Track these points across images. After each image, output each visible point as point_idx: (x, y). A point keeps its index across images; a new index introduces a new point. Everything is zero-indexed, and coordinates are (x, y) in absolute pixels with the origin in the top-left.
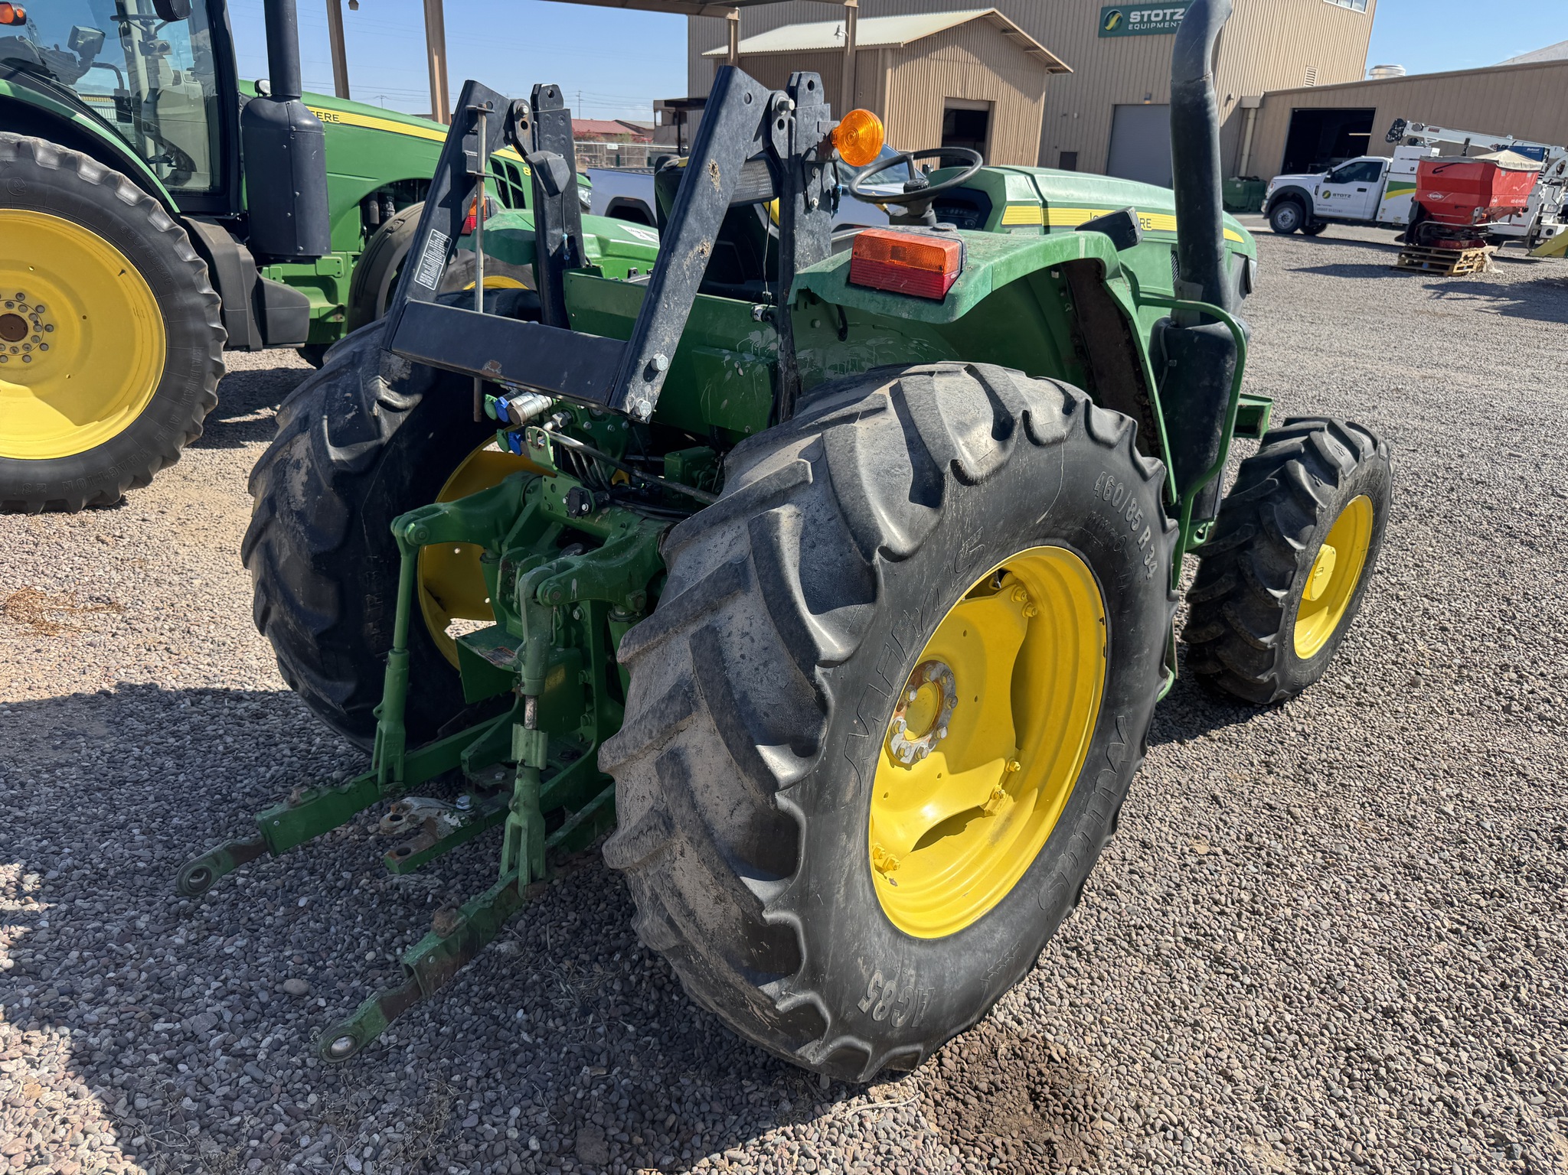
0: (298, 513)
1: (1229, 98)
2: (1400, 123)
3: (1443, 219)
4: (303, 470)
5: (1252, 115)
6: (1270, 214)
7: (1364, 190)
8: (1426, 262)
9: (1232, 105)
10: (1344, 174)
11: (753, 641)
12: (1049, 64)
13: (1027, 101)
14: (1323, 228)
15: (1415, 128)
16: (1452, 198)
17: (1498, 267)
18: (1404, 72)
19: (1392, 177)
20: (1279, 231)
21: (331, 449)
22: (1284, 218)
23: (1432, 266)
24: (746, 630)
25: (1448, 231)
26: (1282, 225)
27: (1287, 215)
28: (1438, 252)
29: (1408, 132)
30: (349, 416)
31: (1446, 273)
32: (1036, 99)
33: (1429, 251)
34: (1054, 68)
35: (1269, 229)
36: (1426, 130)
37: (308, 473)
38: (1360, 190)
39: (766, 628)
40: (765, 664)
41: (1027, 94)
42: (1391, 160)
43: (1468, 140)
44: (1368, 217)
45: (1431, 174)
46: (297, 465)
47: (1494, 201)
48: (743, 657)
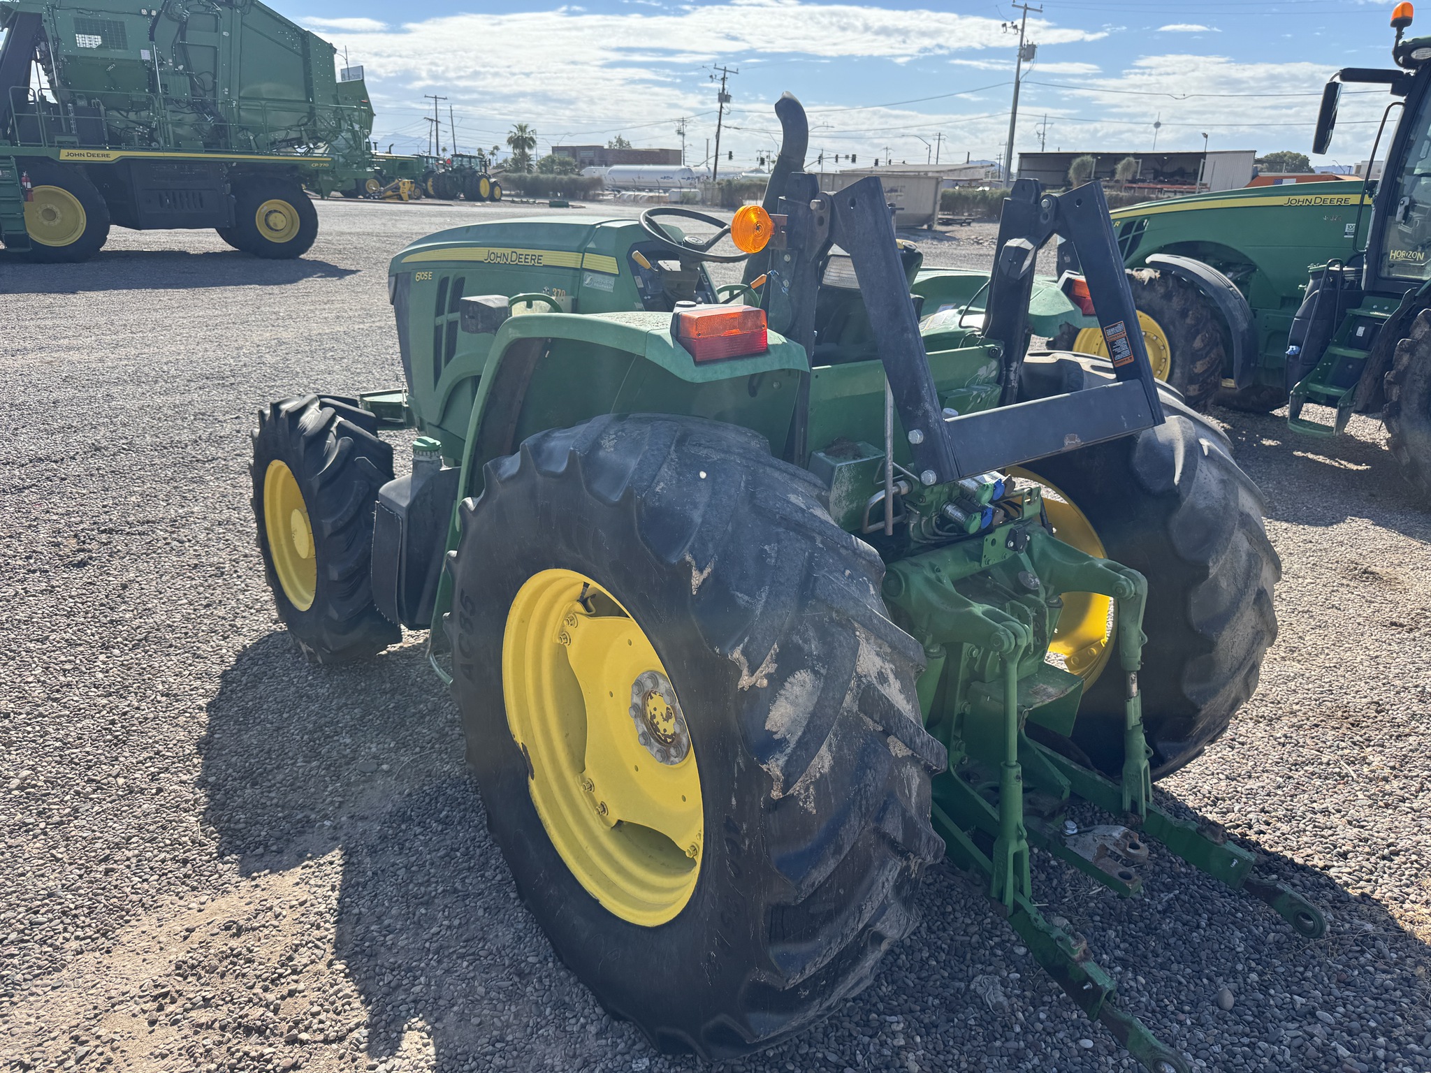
4: (892, 678)
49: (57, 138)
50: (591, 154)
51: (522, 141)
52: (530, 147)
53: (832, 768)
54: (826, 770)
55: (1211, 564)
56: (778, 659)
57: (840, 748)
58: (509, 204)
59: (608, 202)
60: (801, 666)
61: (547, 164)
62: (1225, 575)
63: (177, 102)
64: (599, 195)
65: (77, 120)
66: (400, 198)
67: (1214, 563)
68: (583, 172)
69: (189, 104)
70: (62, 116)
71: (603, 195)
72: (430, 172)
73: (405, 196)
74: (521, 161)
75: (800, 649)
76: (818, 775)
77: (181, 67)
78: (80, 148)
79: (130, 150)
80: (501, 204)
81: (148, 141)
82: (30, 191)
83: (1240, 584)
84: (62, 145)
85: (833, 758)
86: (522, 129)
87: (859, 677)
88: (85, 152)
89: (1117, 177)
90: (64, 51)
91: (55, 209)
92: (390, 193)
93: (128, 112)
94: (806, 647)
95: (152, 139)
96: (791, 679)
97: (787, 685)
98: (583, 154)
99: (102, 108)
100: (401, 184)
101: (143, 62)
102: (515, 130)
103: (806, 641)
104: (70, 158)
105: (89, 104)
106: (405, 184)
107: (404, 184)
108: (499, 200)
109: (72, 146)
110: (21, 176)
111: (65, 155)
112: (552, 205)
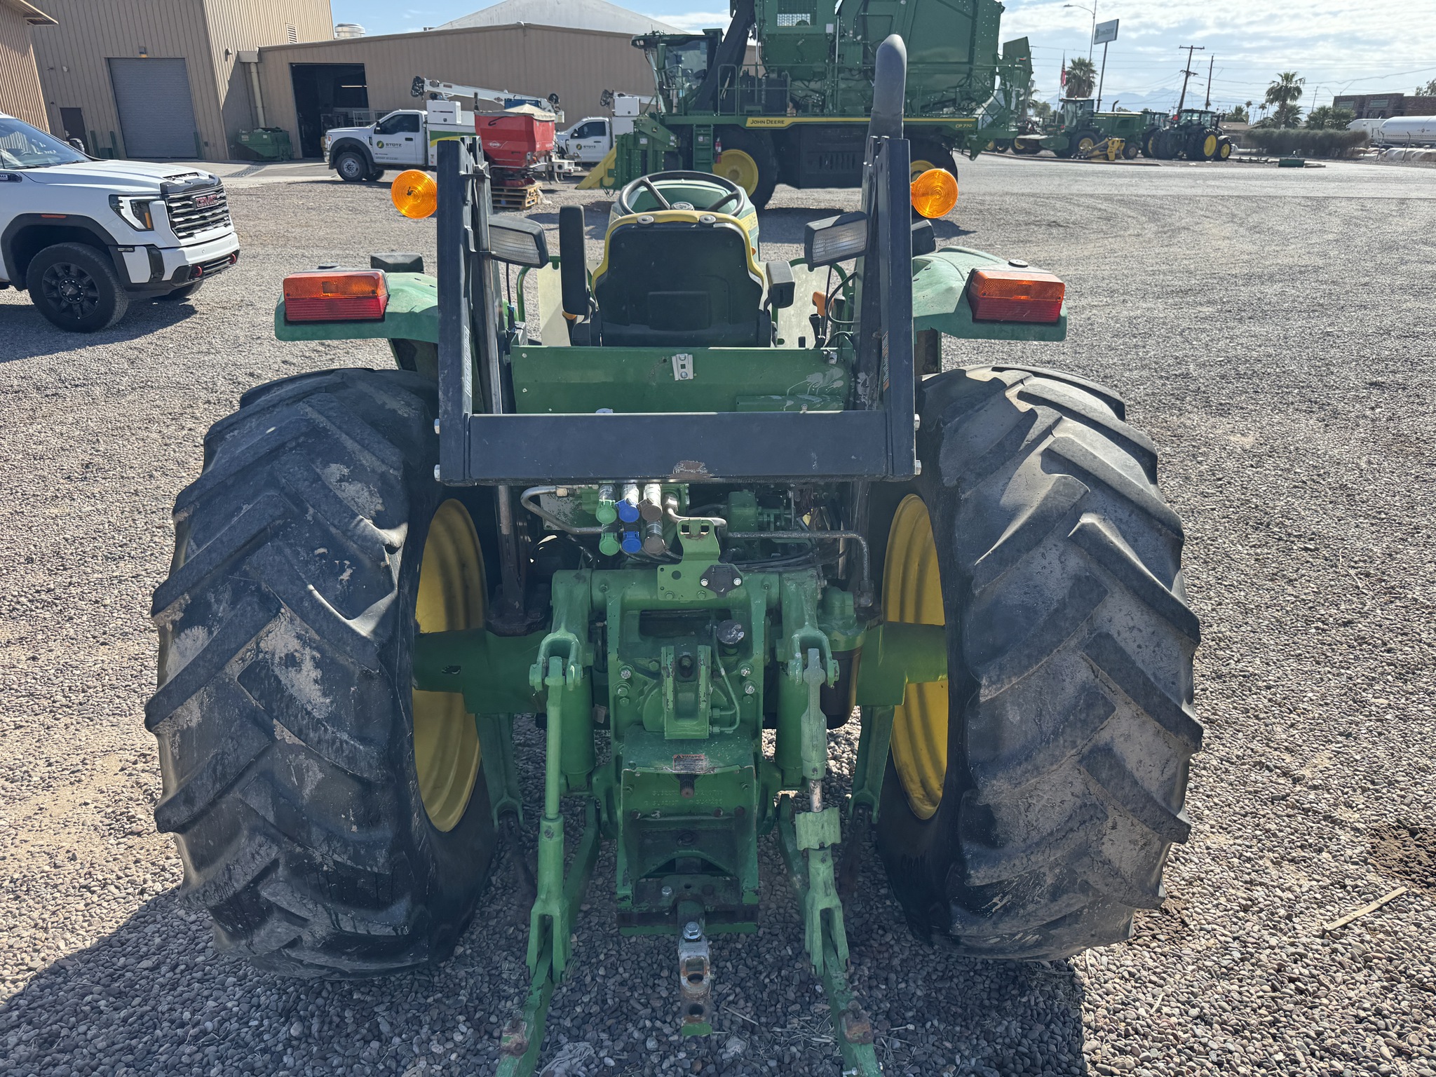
0: (327, 719)
1: (227, 53)
2: (418, 81)
3: (504, 163)
4: (308, 665)
5: (253, 69)
6: (334, 164)
7: (411, 139)
8: (503, 200)
9: (232, 59)
10: (388, 125)
11: (1141, 631)
12: (26, 15)
13: (15, 56)
14: (381, 174)
15: (432, 84)
16: (508, 146)
17: (547, 199)
18: (365, 32)
19: (430, 128)
20: (347, 180)
21: (352, 623)
22: (349, 167)
23: (508, 202)
24: (1131, 624)
25: (511, 172)
26: (350, 174)
27: (351, 164)
28: (509, 191)
29: (428, 88)
30: (345, 576)
31: (521, 207)
32: (25, 53)
33: (502, 190)
34: (34, 19)
35: (339, 178)
36: (441, 85)
37: (318, 665)
38: (407, 139)
39: (1146, 617)
40: (1158, 645)
41: (13, 47)
42: (424, 113)
43: (476, 94)
44: (421, 162)
45: (487, 127)
46: (291, 661)
47: (538, 146)
48: (1139, 647)
49: (747, 108)
50: (1384, 103)
51: (1284, 92)
52: (1294, 98)
53: (199, 725)
54: (193, 724)
55: (984, 682)
56: (187, 610)
57: (210, 709)
58: (1235, 163)
59: (1370, 161)
60: (202, 622)
61: (1320, 117)
62: (1020, 705)
63: (851, 70)
64: (1360, 152)
65: (767, 91)
66: (1107, 158)
67: (992, 683)
68: (1349, 126)
69: (860, 71)
70: (756, 88)
71: (1364, 152)
72: (1154, 129)
73: (1112, 156)
74: (1288, 115)
75: (209, 605)
76: (185, 726)
77: (859, 38)
78: (765, 116)
79: (806, 116)
80: (1229, 163)
81: (821, 109)
82: (720, 154)
83: (1048, 726)
84: (751, 114)
85: (203, 716)
86: (1288, 78)
87: (259, 650)
88: (765, 119)
90: (766, 31)
91: (738, 169)
92: (1097, 152)
93: (809, 81)
94: (215, 607)
95: (823, 107)
96: (188, 631)
97: (183, 634)
98: (1373, 104)
99: (789, 79)
100: (1110, 143)
101: (827, 35)
102: (1279, 80)
103: (218, 601)
104: (754, 125)
105: (779, 75)
106: (1115, 143)
107: (1113, 143)
108: (1226, 159)
109: (758, 114)
110: (715, 141)
111: (751, 122)
112: (1282, 165)
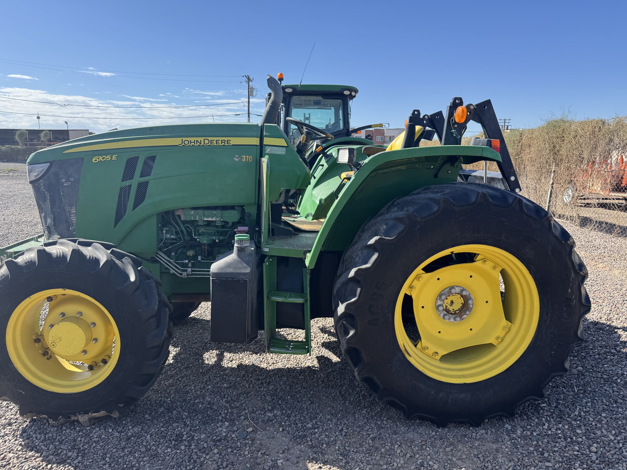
89: (42, 139)
